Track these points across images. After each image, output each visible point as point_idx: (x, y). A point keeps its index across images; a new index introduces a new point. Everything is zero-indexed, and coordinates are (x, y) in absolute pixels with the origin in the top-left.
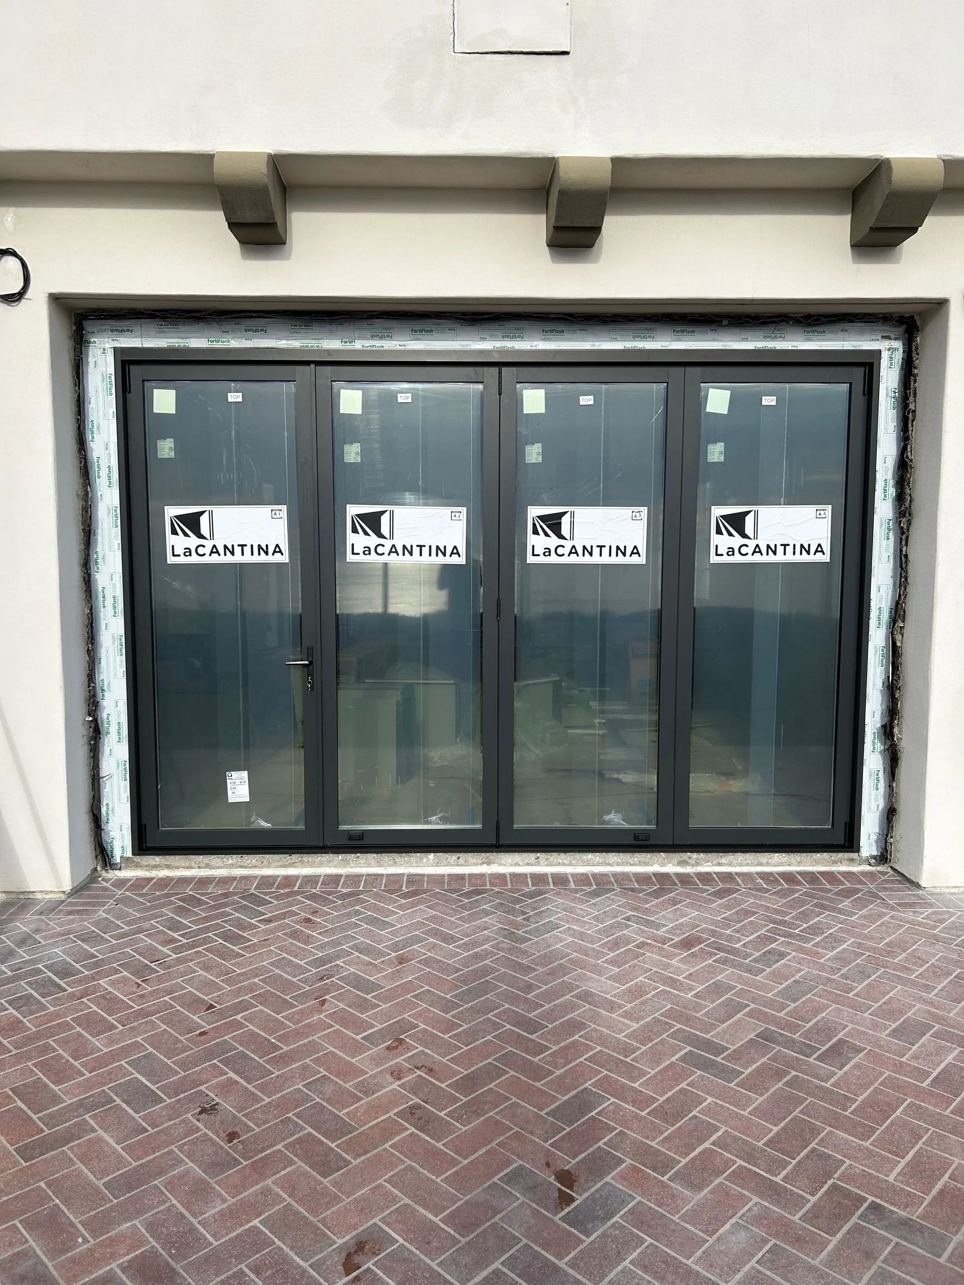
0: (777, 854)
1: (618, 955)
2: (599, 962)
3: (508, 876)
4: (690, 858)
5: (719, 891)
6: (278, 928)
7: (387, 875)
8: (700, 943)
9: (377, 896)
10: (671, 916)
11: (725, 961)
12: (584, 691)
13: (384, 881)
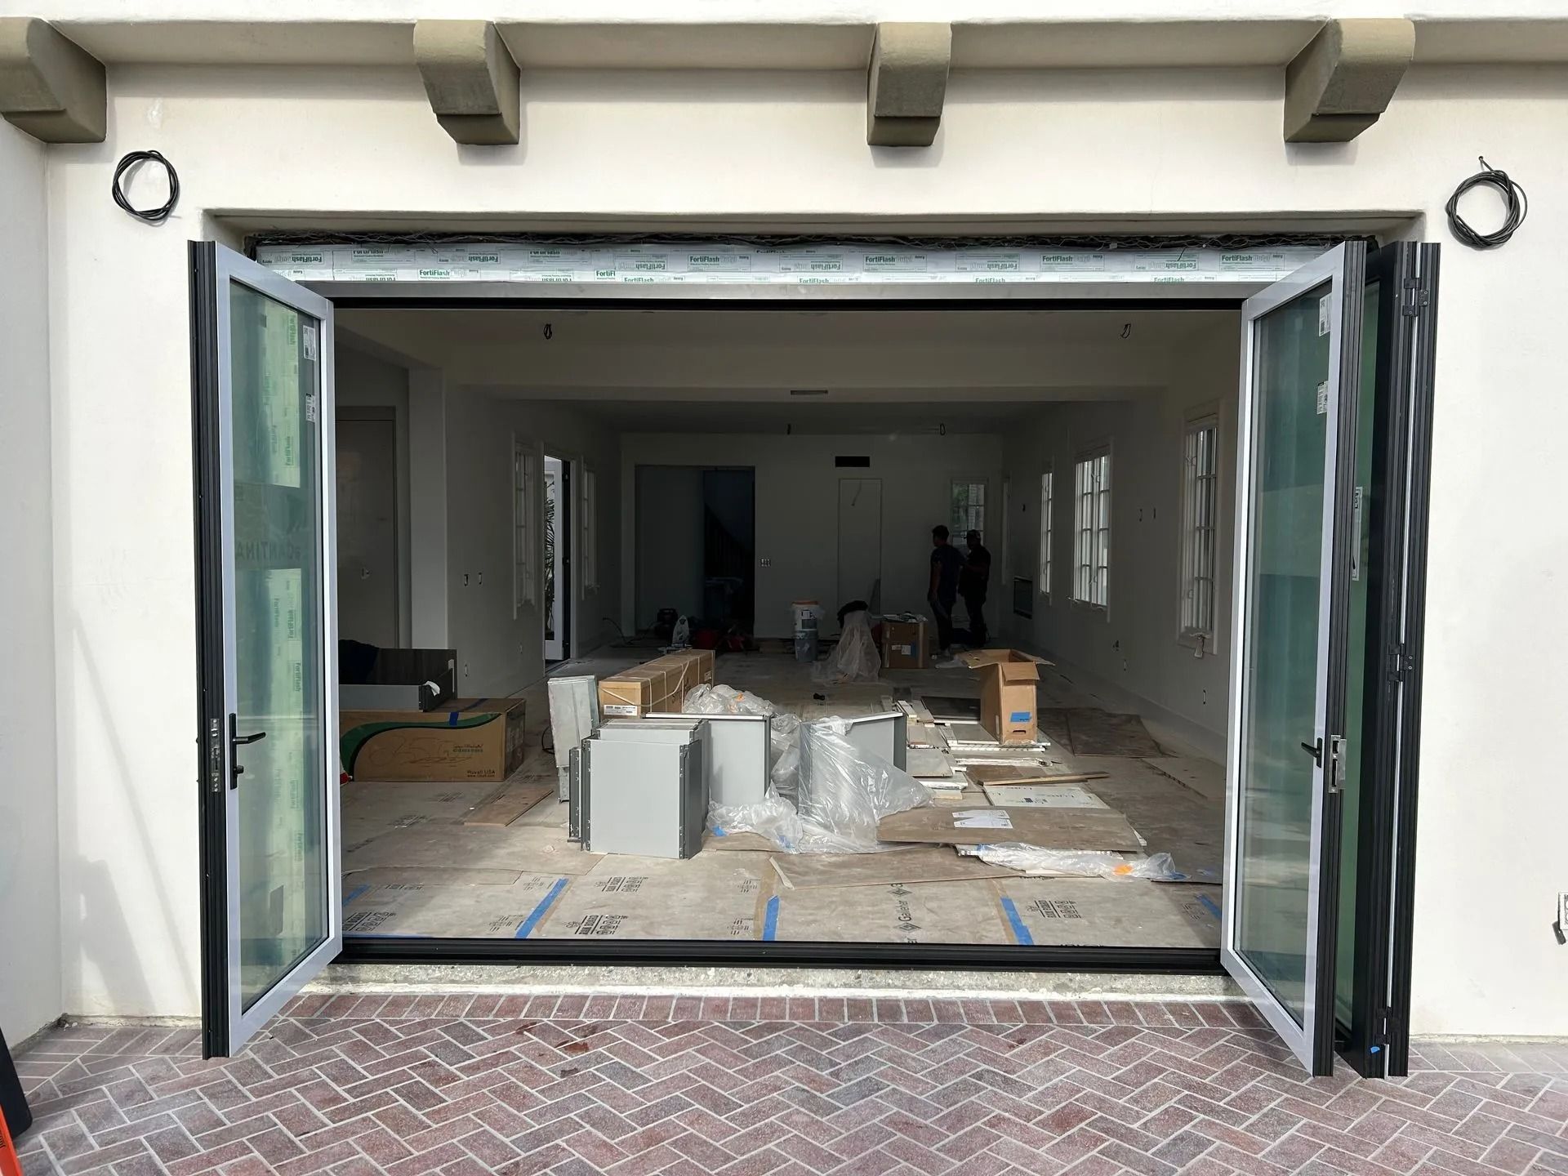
0: (1193, 977)
1: (960, 1137)
2: (932, 1149)
3: (817, 1002)
4: (1071, 980)
5: (1110, 1032)
6: (484, 1082)
7: (651, 998)
8: (1082, 1120)
9: (631, 1032)
10: (1041, 1073)
11: (1117, 1153)
12: (943, 724)
13: (644, 1007)
